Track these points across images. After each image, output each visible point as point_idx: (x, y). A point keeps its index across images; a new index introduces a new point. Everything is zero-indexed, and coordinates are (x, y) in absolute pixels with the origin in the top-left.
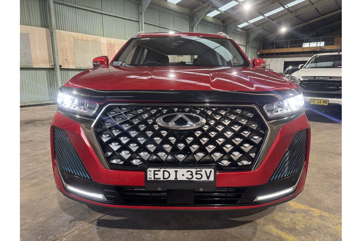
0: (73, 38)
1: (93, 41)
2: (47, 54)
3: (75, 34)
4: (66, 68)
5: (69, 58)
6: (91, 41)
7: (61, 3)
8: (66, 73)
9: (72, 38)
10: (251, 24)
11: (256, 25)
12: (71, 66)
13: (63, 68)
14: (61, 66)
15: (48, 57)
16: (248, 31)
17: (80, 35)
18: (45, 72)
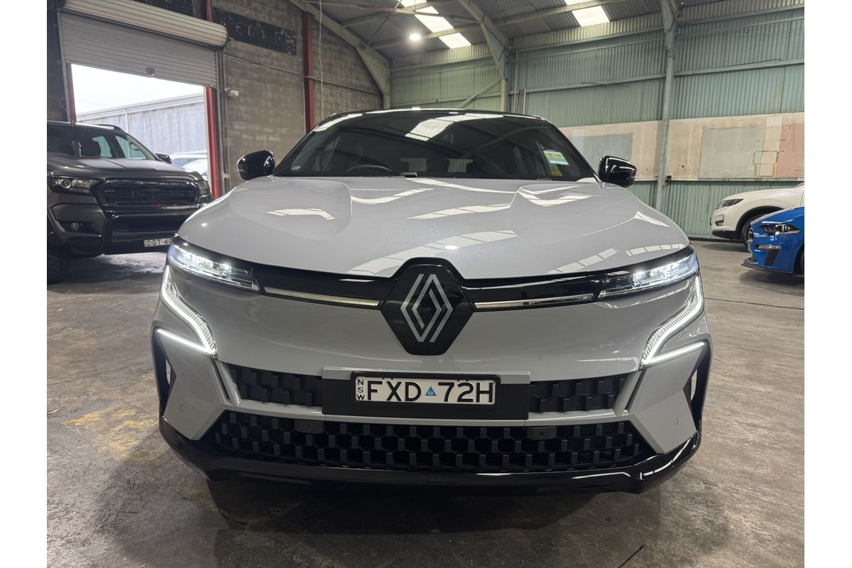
0: (703, 128)
1: (745, 127)
2: (654, 159)
3: (707, 121)
4: (680, 180)
5: (688, 163)
6: (741, 128)
7: (691, 73)
8: (683, 188)
9: (701, 127)
12: (690, 176)
13: (675, 181)
14: (669, 177)
15: (653, 164)
17: (717, 121)
18: (649, 186)
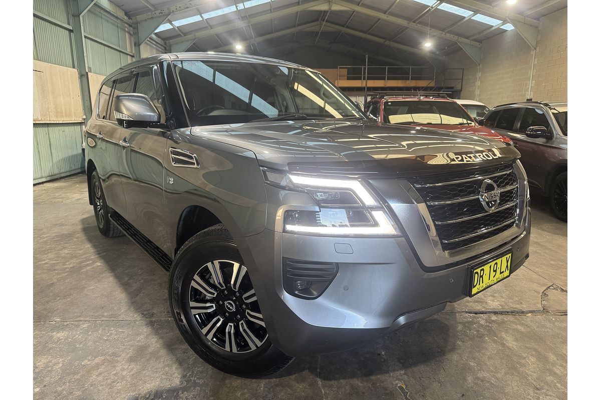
10: (176, 28)
11: (182, 32)
16: (167, 42)
